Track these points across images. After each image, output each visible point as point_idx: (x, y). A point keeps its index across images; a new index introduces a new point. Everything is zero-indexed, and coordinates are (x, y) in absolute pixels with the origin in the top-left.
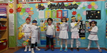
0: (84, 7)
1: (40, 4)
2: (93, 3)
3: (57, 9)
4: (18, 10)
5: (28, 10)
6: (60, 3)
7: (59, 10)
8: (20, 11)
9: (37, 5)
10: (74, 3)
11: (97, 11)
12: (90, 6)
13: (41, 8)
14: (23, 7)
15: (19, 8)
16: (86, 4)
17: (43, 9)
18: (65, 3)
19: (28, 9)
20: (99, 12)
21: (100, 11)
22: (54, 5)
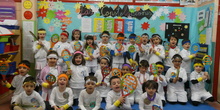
0: (162, 17)
1: (83, 4)
2: (177, 10)
3: (116, 17)
4: (41, 13)
5: (60, 15)
6: (122, 7)
7: (120, 18)
8: (44, 15)
9: (78, 6)
10: (145, 8)
11: (184, 25)
12: (172, 15)
13: (86, 12)
14: (50, 8)
15: (41, 10)
16: (166, 10)
17: (89, 15)
18: (130, 7)
19: (60, 12)
20: (186, 27)
21: (188, 25)
22: (111, 9)
